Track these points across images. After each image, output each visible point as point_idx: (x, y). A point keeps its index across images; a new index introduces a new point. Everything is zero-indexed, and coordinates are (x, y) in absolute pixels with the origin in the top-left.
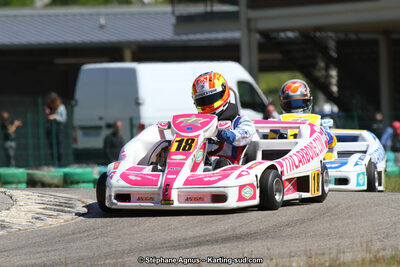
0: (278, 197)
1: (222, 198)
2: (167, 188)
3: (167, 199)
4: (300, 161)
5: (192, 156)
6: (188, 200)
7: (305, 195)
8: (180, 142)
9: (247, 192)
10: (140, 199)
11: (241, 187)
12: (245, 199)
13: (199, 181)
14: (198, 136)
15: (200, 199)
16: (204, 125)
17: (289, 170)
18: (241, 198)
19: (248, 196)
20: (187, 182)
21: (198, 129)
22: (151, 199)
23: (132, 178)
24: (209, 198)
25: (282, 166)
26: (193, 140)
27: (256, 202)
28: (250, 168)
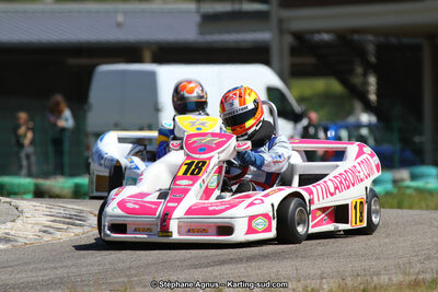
0: (300, 229)
1: (228, 230)
2: (166, 217)
3: (165, 230)
4: (336, 188)
5: (200, 181)
6: (190, 231)
7: (342, 227)
8: (190, 165)
9: (260, 224)
10: (137, 230)
11: (252, 218)
12: (257, 232)
13: (203, 211)
14: (210, 158)
15: (203, 231)
16: (219, 145)
17: (321, 197)
18: (251, 230)
19: (260, 228)
20: (190, 211)
21: (212, 150)
22: (148, 230)
23: (130, 205)
24: (214, 230)
25: (311, 193)
26: (204, 163)
27: (272, 234)
28: (266, 196)
